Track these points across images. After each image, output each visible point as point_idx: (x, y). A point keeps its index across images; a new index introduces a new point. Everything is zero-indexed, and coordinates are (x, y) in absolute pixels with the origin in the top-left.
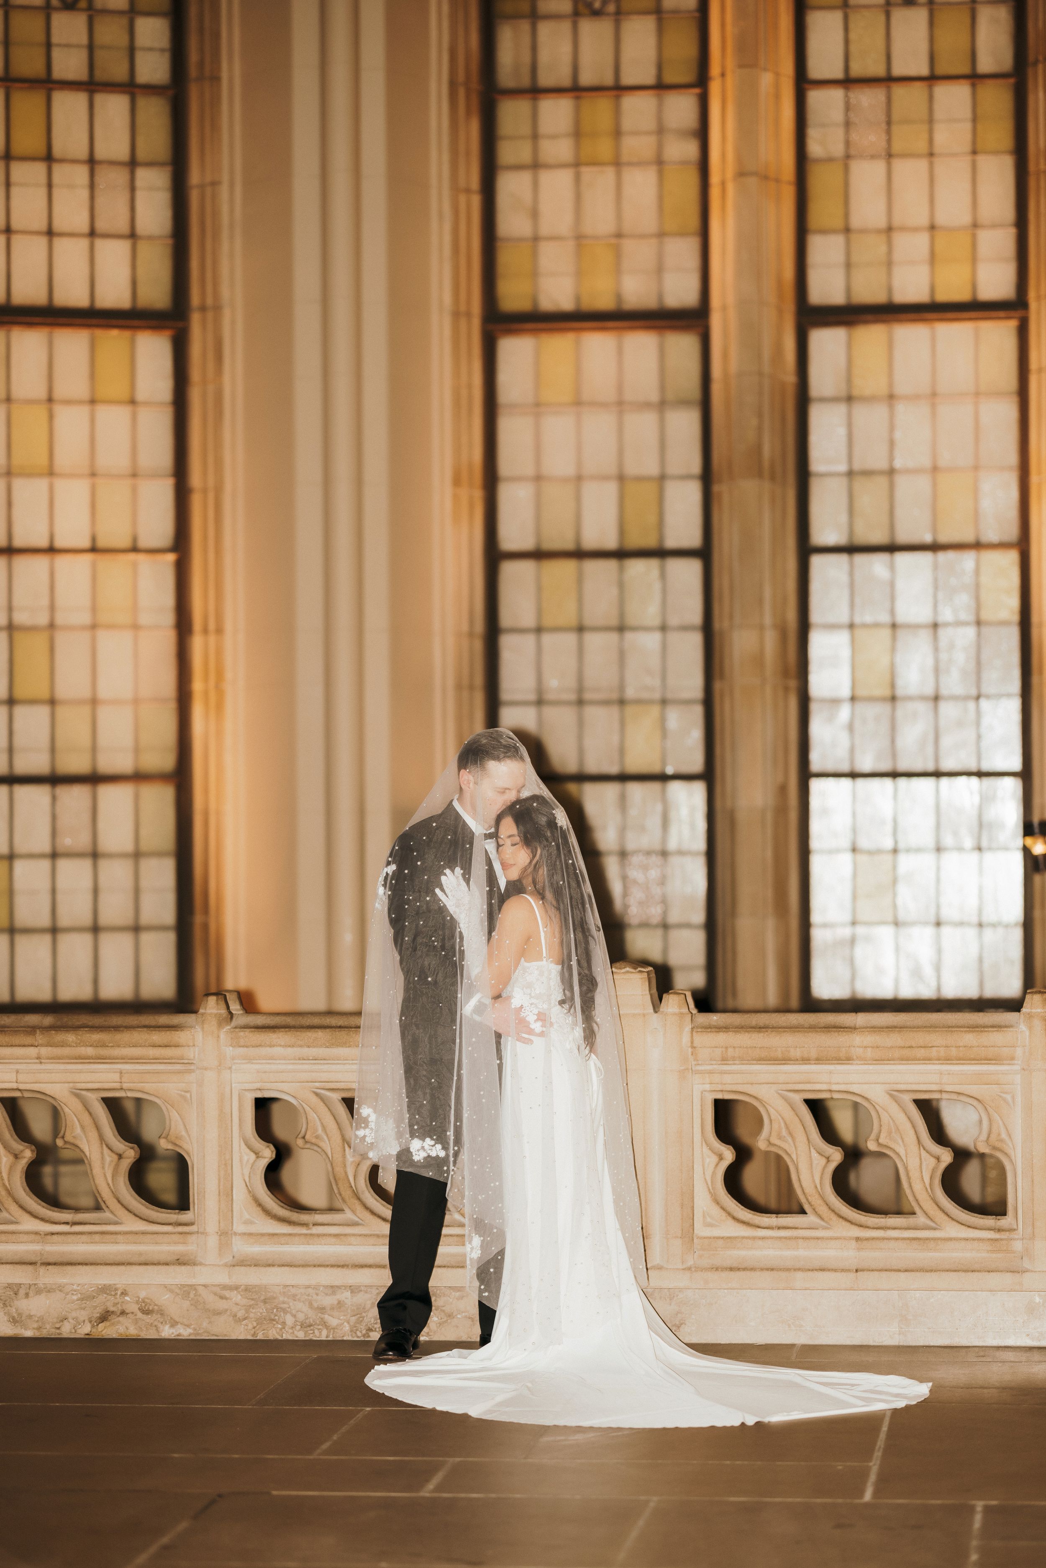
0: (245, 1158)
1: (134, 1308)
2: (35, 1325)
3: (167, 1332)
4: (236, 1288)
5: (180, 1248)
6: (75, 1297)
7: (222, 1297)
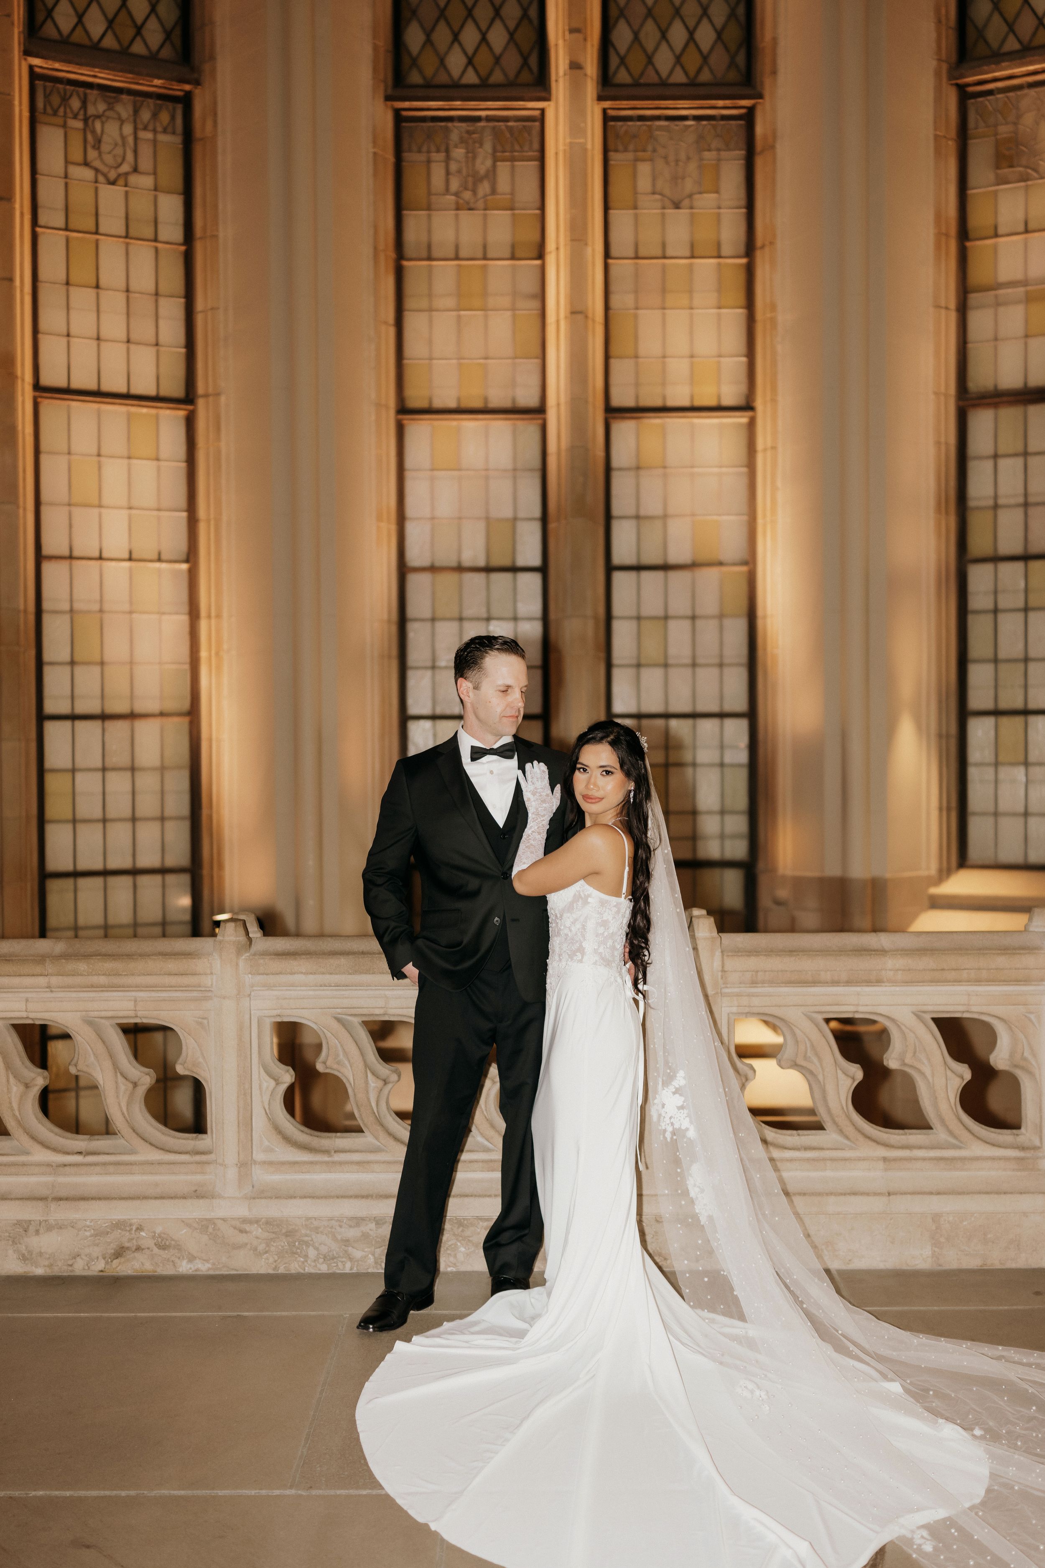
0: (265, 1085)
1: (150, 1243)
2: (47, 1263)
3: (185, 1268)
4: (257, 1221)
5: (198, 1178)
6: (88, 1234)
7: (241, 1231)
